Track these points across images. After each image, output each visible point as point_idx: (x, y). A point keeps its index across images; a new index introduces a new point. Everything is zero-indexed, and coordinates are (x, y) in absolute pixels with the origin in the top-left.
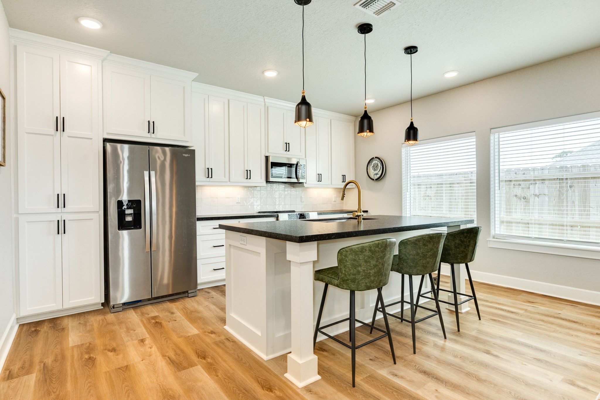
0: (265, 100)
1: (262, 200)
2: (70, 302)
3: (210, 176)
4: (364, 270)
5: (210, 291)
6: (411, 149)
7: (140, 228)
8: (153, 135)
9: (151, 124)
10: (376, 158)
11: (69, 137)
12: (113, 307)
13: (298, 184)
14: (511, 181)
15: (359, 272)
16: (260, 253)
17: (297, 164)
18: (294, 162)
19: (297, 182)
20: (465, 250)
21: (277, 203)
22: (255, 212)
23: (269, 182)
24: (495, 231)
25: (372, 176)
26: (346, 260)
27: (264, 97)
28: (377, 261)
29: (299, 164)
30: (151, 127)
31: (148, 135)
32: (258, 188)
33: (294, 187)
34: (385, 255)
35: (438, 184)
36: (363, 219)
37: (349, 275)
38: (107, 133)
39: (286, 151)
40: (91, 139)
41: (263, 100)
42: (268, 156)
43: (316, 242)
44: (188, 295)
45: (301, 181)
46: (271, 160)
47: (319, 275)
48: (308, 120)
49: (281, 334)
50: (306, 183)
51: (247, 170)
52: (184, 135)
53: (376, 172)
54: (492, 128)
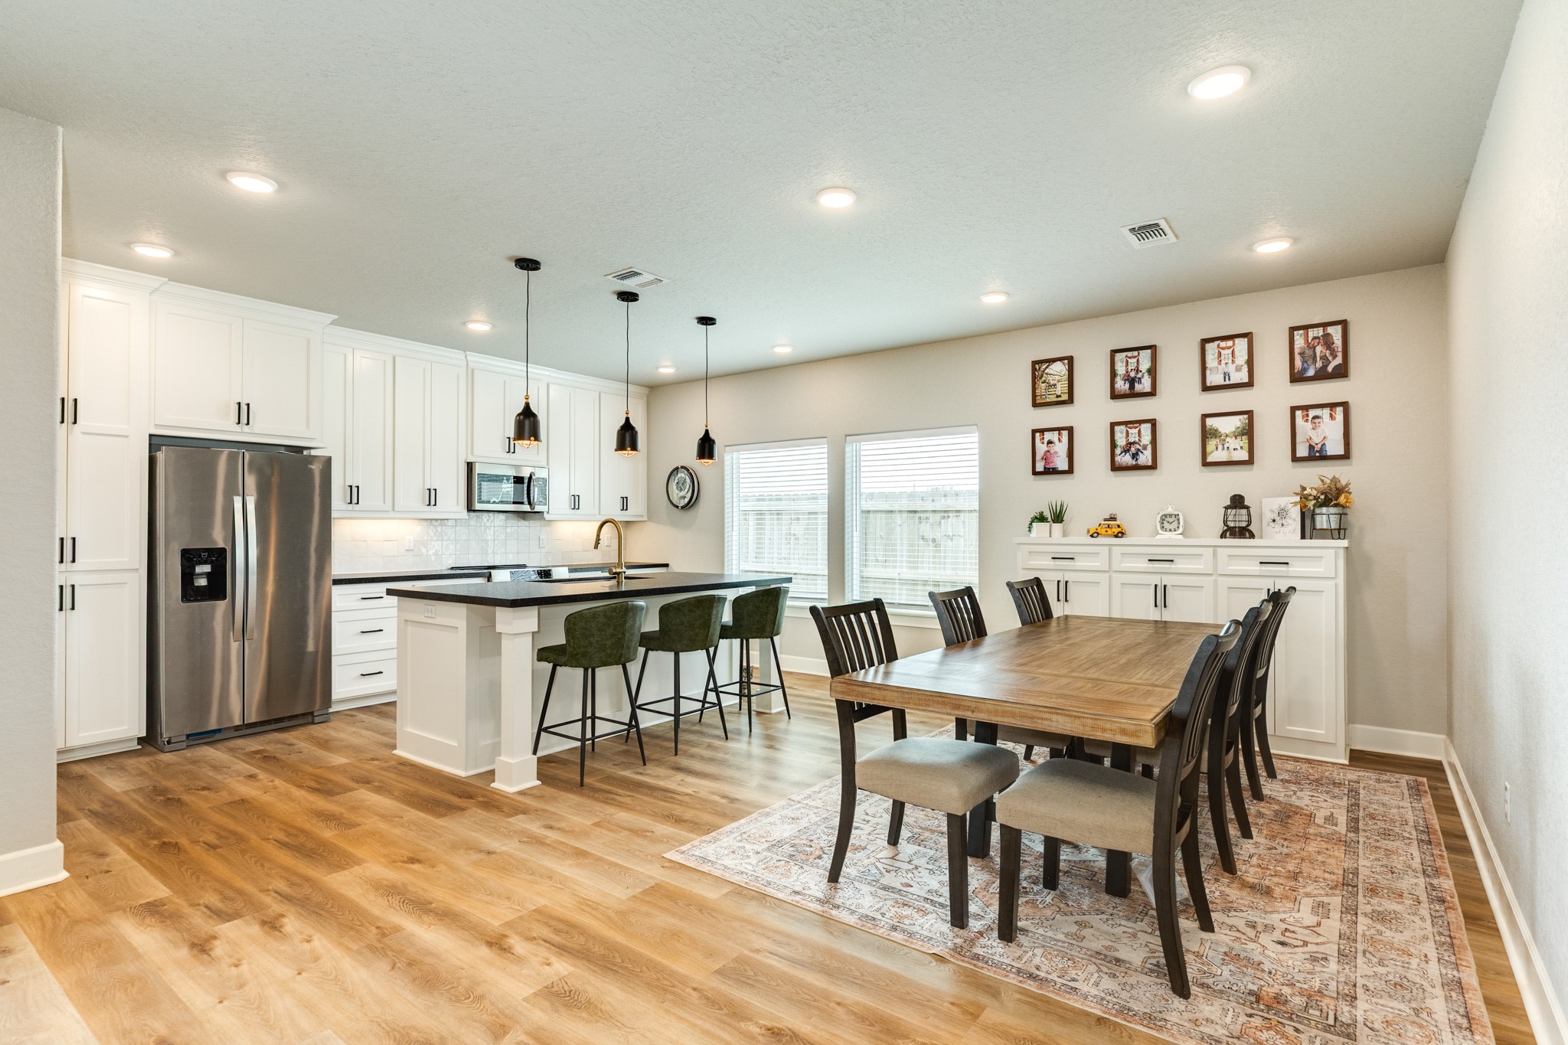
0: (468, 358)
1: (459, 545)
2: (80, 735)
3: (355, 500)
4: (598, 641)
5: (355, 713)
6: (741, 456)
7: (225, 598)
8: (246, 429)
9: (244, 408)
10: (683, 467)
11: (83, 433)
12: (169, 742)
13: (533, 515)
14: (915, 512)
15: (591, 644)
16: (457, 628)
17: (530, 478)
18: (525, 473)
19: (530, 510)
20: (762, 619)
21: (490, 551)
22: (444, 568)
23: (474, 511)
24: (852, 595)
25: (675, 501)
26: (575, 630)
27: (465, 351)
28: (614, 630)
29: (533, 477)
30: (243, 413)
31: (237, 428)
32: (450, 523)
33: (524, 520)
34: (625, 622)
35: (810, 513)
36: (626, 578)
37: (579, 648)
38: (155, 425)
39: (509, 452)
40: (127, 437)
41: (464, 358)
42: (471, 463)
43: (537, 607)
44: (313, 719)
45: (537, 508)
46: (478, 469)
47: (543, 654)
48: (532, 438)
49: (489, 742)
50: (548, 512)
51: (429, 490)
52: (308, 427)
53: (683, 493)
54: (847, 434)
